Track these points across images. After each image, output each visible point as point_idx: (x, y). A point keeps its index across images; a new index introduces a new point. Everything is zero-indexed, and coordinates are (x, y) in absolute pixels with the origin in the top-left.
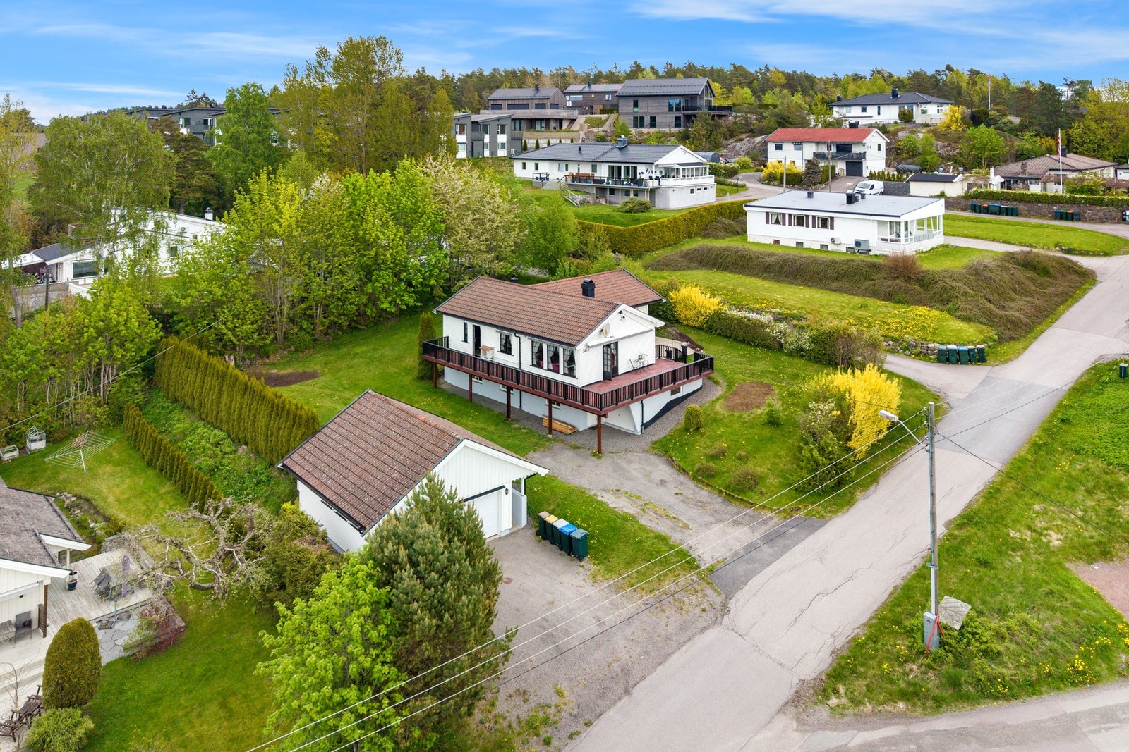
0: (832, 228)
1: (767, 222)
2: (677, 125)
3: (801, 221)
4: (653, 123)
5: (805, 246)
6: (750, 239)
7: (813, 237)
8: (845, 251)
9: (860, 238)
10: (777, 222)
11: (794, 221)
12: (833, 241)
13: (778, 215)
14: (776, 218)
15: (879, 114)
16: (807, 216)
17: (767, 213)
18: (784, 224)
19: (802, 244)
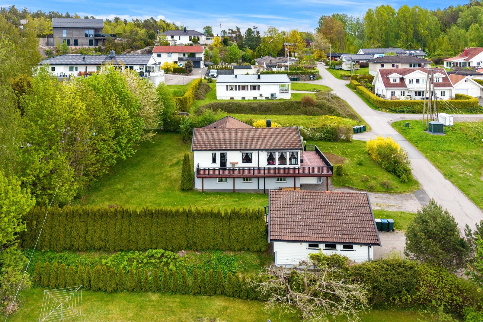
0: (259, 89)
1: (227, 90)
2: (91, 44)
3: (243, 88)
4: (76, 43)
5: (246, 99)
6: (218, 98)
7: (250, 95)
8: (265, 99)
9: (273, 93)
10: (232, 89)
11: (241, 88)
12: (261, 95)
13: (232, 86)
14: (230, 87)
15: (180, 39)
16: (247, 86)
17: (227, 86)
18: (236, 90)
19: (244, 98)
